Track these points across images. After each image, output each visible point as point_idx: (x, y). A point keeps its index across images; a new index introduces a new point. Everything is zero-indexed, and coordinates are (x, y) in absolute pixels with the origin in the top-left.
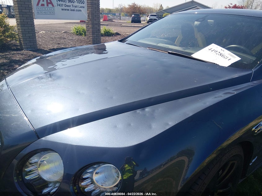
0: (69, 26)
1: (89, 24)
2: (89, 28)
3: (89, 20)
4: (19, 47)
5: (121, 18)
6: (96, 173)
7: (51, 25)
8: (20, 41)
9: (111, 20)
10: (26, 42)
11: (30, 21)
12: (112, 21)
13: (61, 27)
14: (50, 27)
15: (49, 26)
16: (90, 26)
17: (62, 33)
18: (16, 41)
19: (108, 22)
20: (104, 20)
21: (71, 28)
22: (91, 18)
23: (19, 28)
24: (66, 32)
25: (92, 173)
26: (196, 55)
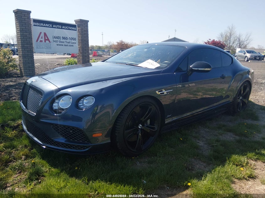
0: (60, 60)
1: (80, 56)
2: (80, 59)
3: (80, 53)
4: (19, 75)
5: (110, 54)
6: (86, 100)
7: (43, 60)
8: (21, 70)
9: (100, 56)
10: (27, 71)
11: (30, 53)
12: (102, 57)
13: (53, 61)
14: (43, 61)
15: (41, 61)
16: (80, 58)
17: (56, 65)
18: (17, 70)
19: (97, 57)
20: (94, 56)
21: (63, 62)
22: (81, 51)
23: (20, 59)
24: (59, 64)
25: (83, 101)
26: (140, 65)
